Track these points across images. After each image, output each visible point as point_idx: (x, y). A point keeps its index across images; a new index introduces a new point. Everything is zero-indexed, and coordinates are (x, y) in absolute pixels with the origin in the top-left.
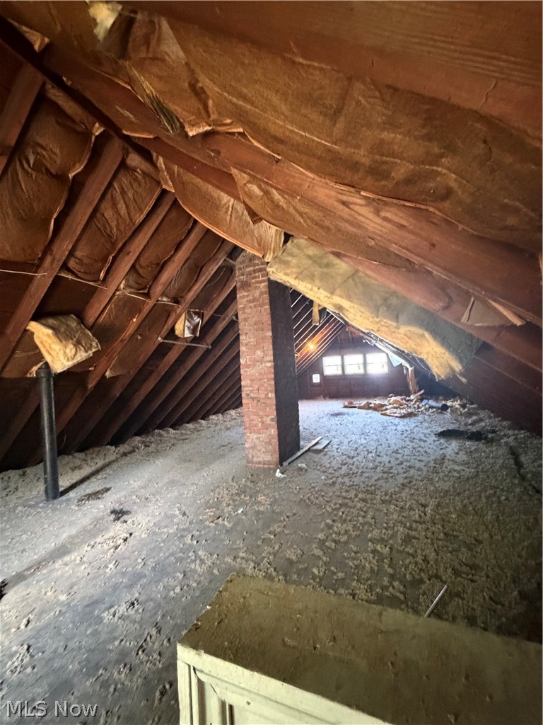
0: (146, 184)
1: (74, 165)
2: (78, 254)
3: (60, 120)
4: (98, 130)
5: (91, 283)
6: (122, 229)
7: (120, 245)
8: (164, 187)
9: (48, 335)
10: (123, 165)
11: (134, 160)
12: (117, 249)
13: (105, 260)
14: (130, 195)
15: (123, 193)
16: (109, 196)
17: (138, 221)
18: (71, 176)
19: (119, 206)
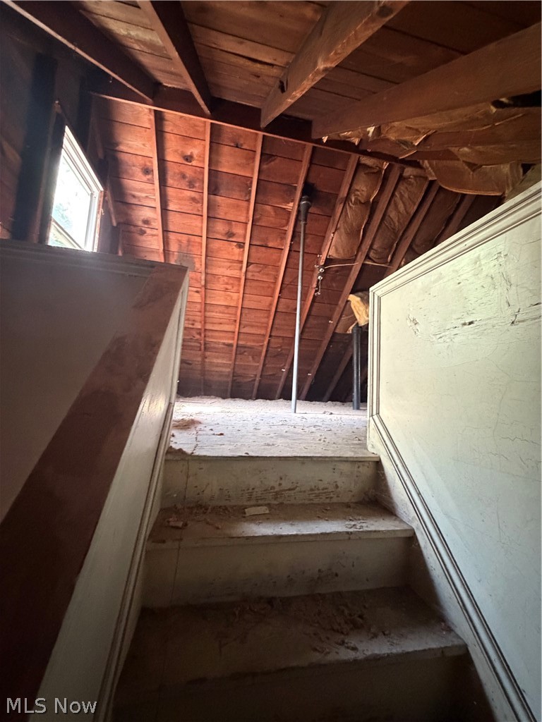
0: (417, 183)
1: (373, 192)
2: (375, 247)
3: (367, 172)
4: (386, 165)
5: (383, 265)
6: (401, 221)
7: (401, 234)
8: (430, 179)
9: (358, 302)
10: (401, 178)
11: (409, 171)
12: (399, 237)
13: (391, 247)
14: (406, 195)
15: (402, 196)
16: (392, 202)
17: (412, 212)
18: (371, 200)
19: (399, 206)
